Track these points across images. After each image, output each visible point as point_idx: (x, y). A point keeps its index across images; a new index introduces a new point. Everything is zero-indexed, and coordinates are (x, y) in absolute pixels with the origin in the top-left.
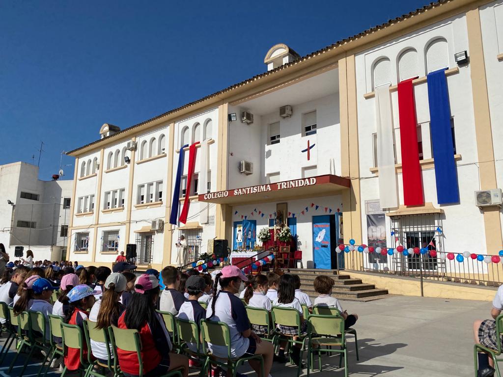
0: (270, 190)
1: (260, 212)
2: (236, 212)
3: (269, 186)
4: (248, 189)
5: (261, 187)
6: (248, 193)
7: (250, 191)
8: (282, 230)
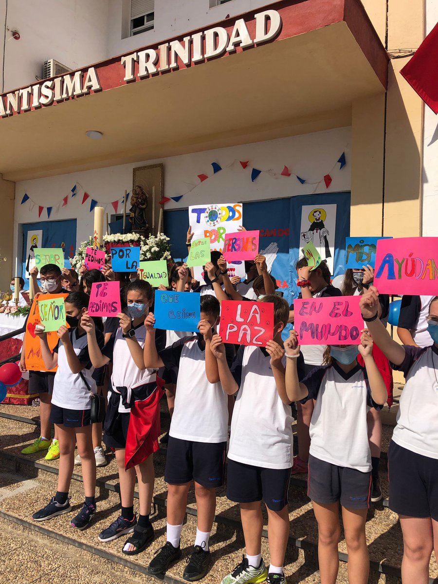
0: (96, 86)
1: (86, 196)
2: (26, 198)
3: (91, 72)
4: (25, 93)
5: (67, 78)
6: (25, 106)
7: (30, 101)
8: (146, 244)
